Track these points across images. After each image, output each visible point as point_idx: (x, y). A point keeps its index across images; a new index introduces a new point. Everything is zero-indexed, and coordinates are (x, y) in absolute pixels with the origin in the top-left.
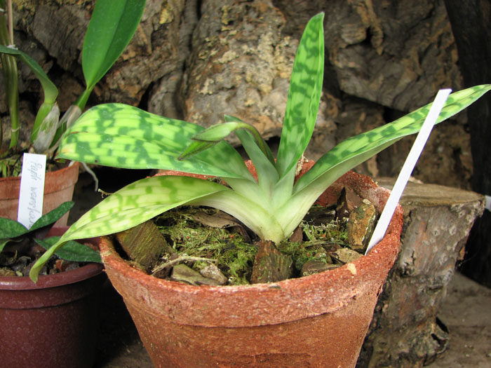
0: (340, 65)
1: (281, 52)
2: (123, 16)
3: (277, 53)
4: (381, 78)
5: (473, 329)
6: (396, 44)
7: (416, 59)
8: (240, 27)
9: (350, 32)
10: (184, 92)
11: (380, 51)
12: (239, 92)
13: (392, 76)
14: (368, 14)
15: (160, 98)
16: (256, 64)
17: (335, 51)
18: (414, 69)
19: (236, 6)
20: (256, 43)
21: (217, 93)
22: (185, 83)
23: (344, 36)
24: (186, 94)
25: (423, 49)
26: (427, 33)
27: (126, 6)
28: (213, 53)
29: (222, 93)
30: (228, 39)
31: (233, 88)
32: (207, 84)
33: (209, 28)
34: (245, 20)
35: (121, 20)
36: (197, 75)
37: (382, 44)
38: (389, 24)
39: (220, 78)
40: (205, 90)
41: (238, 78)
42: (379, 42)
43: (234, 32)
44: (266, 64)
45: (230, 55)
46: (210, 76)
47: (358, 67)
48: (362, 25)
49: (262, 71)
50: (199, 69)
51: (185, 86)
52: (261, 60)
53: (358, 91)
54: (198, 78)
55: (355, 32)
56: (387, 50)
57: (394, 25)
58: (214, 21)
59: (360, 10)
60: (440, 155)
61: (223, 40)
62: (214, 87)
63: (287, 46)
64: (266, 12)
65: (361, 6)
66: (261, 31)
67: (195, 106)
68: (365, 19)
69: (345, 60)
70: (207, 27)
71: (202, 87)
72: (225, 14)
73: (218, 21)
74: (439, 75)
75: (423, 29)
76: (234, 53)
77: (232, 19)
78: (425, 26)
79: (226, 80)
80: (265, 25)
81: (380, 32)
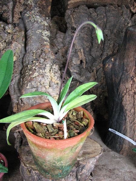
0: (71, 71)
1: (53, 71)
2: (3, 81)
3: (51, 72)
4: (84, 77)
5: (102, 166)
6: (90, 65)
7: (95, 73)
8: (39, 61)
9: (75, 61)
10: (21, 85)
11: (84, 67)
12: (39, 88)
13: (88, 77)
14: (81, 55)
15: (13, 83)
16: (44, 79)
17: (70, 66)
18: (94, 77)
19: (38, 51)
20: (45, 69)
21: (32, 88)
22: (21, 82)
23: (73, 62)
24: (22, 86)
25: (98, 69)
26: (100, 62)
27: (4, 78)
28: (31, 73)
29: (34, 88)
30: (36, 67)
31: (37, 87)
32: (29, 85)
33: (29, 60)
34: (41, 57)
35: (3, 82)
36: (25, 81)
37: (85, 66)
38: (88, 58)
39: (33, 83)
40: (28, 87)
41: (39, 84)
42: (84, 65)
43: (37, 64)
44: (48, 77)
45: (36, 74)
46: (30, 82)
47: (77, 72)
48: (79, 59)
49: (46, 81)
50: (26, 78)
51: (21, 83)
52: (46, 76)
53: (77, 78)
54: (26, 82)
55: (77, 61)
56: (87, 67)
57: (89, 58)
58: (31, 57)
59: (79, 53)
60: (101, 99)
61: (34, 68)
62: (31, 86)
63: (54, 69)
64: (48, 53)
65: (79, 52)
66: (46, 63)
67: (25, 92)
68: (80, 57)
69: (73, 69)
70: (28, 59)
71: (27, 86)
72: (34, 55)
73: (32, 57)
74: (102, 80)
75: (99, 60)
76: (37, 73)
77: (37, 57)
78: (99, 59)
79: (35, 84)
80: (47, 60)
81: (85, 62)
